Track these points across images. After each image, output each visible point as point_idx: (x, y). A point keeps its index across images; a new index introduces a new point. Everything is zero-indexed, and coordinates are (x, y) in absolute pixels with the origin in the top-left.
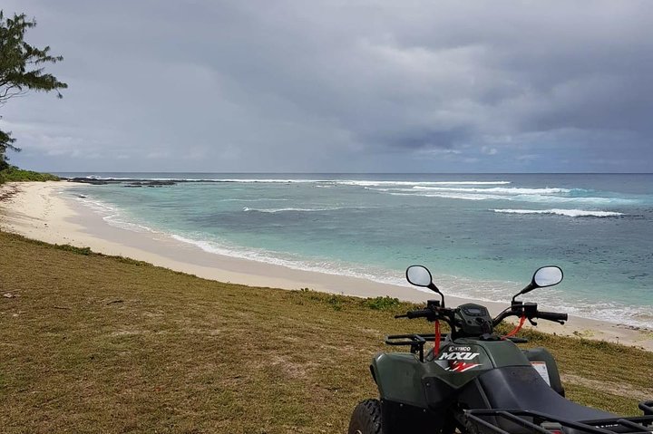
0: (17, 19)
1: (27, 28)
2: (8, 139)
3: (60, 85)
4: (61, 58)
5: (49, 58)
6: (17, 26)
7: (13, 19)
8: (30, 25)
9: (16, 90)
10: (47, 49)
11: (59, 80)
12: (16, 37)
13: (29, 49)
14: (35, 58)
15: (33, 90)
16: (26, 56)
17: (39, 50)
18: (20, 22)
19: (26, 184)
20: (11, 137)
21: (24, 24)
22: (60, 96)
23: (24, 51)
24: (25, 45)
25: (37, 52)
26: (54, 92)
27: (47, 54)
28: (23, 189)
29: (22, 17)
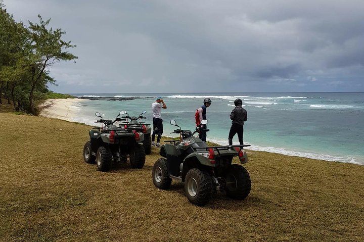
0: (58, 31)
1: (62, 35)
2: (53, 81)
3: (75, 57)
4: (75, 46)
5: (71, 46)
6: (58, 34)
7: (56, 31)
8: (63, 33)
9: (56, 60)
10: (70, 42)
11: (74, 56)
12: (57, 38)
13: (62, 43)
14: (65, 46)
15: (64, 61)
16: (61, 46)
17: (67, 43)
18: (59, 32)
19: (57, 100)
20: (54, 80)
21: (61, 33)
22: (75, 62)
23: (61, 43)
24: (61, 41)
25: (66, 44)
26: (73, 60)
27: (70, 44)
28: (56, 103)
29: (60, 30)
